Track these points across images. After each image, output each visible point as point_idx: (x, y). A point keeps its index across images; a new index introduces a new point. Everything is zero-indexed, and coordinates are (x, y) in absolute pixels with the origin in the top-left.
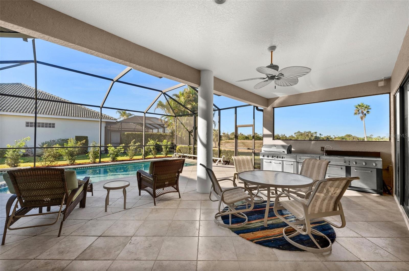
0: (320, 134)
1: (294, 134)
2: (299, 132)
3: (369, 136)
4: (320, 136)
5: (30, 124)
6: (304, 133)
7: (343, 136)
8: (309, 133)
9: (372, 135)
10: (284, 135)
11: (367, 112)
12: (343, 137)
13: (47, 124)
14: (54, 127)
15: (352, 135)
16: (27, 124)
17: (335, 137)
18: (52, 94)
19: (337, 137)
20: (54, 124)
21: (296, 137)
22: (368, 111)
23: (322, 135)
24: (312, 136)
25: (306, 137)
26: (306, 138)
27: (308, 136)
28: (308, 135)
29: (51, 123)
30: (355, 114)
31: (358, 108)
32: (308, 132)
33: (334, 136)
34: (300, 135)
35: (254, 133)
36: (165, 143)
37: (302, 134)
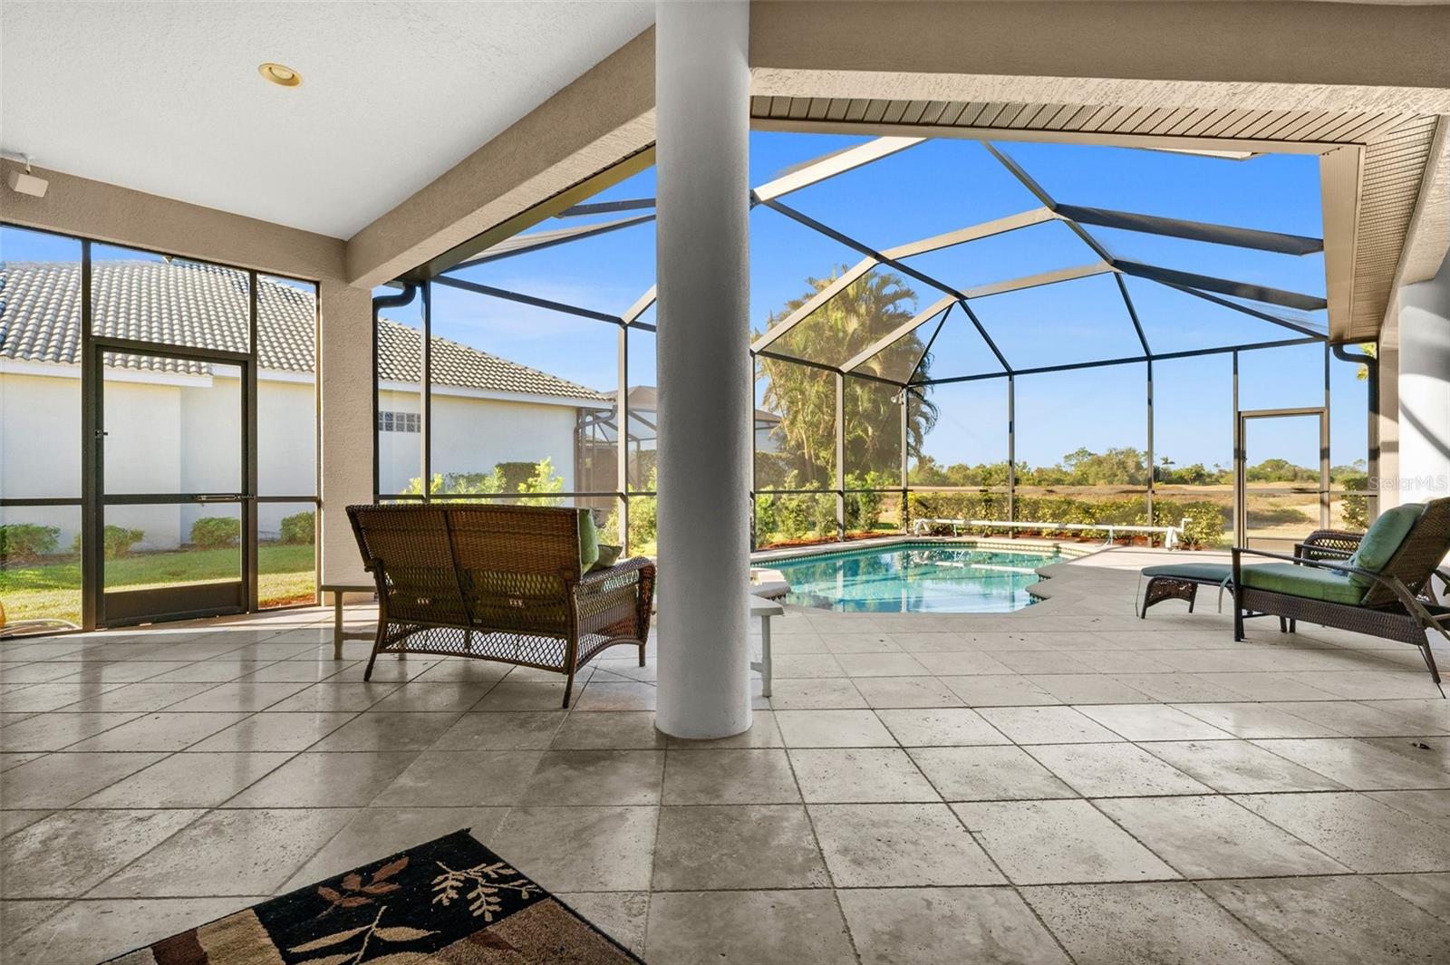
0: (1163, 459)
1: (1064, 460)
2: (1083, 453)
4: (1165, 466)
6: (1109, 455)
7: (1256, 466)
8: (1128, 457)
10: (1025, 463)
12: (1253, 471)
15: (1289, 462)
17: (1220, 471)
21: (1079, 473)
23: (1172, 463)
24: (1139, 466)
25: (1118, 473)
26: (1116, 476)
27: (1125, 468)
28: (1123, 463)
29: (413, 416)
32: (1122, 453)
33: (1217, 466)
34: (1092, 465)
35: (1326, 437)
36: (869, 481)
37: (1099, 462)
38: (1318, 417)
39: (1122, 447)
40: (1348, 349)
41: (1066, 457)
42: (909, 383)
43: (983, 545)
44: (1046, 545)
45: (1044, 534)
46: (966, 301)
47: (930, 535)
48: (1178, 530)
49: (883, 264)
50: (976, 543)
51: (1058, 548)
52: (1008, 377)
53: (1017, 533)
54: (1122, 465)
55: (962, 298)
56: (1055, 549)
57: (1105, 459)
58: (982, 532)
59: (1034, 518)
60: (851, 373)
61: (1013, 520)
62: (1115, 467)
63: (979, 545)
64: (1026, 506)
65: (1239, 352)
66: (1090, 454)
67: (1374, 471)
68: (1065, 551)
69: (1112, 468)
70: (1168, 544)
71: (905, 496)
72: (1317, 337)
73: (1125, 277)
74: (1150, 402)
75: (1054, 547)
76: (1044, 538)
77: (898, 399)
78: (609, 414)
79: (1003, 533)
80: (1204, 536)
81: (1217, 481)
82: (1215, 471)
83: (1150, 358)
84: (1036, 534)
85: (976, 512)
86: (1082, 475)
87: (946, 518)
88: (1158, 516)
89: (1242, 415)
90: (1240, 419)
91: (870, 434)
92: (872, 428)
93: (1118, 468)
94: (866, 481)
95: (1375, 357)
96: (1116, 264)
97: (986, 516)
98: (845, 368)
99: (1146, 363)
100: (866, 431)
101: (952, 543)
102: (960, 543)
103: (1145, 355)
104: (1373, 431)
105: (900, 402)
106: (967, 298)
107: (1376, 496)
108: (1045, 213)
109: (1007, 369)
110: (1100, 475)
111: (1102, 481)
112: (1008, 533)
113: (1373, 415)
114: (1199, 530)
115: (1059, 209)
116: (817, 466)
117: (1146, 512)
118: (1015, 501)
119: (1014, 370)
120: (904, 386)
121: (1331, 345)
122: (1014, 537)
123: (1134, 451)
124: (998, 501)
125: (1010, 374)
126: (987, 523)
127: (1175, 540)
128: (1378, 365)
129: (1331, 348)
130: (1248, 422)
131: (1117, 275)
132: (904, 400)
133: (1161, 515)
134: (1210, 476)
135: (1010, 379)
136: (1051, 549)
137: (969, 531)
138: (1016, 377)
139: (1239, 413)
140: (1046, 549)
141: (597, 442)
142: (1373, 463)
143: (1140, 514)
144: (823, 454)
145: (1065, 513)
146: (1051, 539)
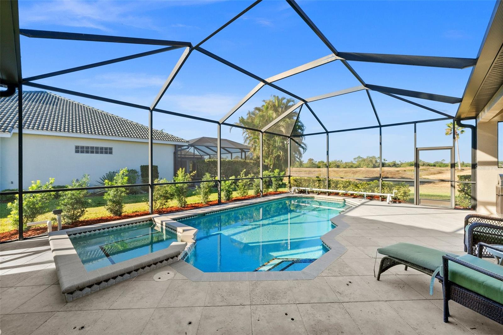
0: (384, 159)
2: (359, 157)
3: (441, 161)
5: (81, 149)
8: (373, 158)
9: (444, 160)
10: (341, 160)
11: (461, 131)
13: (102, 148)
14: (111, 153)
16: (76, 149)
17: (401, 163)
18: (93, 107)
19: (403, 162)
20: (111, 149)
21: (358, 164)
22: (463, 131)
23: (386, 160)
24: (376, 162)
25: (370, 164)
26: (369, 164)
27: (372, 162)
29: (107, 148)
30: (446, 134)
31: (450, 127)
32: (371, 157)
33: (400, 161)
34: (362, 161)
35: (453, 159)
36: (276, 173)
37: (364, 160)
38: (450, 150)
39: (371, 156)
40: (463, 122)
41: (354, 159)
42: (291, 136)
43: (317, 198)
44: (340, 199)
45: (340, 194)
46: (307, 103)
47: (298, 193)
48: (392, 195)
49: (267, 85)
50: (314, 197)
51: (345, 200)
52: (326, 134)
53: (330, 194)
54: (371, 161)
55: (306, 102)
56: (344, 201)
57: (366, 159)
58: (317, 192)
59: (336, 187)
60: (265, 132)
61: (328, 189)
62: (369, 162)
63: (315, 198)
64: (334, 183)
65: (417, 124)
66: (361, 158)
67: (474, 174)
68: (347, 202)
69: (368, 162)
70: (388, 201)
71: (289, 178)
72: (450, 117)
73: (371, 92)
74: (381, 144)
75: (343, 200)
76: (340, 196)
77: (287, 142)
78: (187, 147)
79: (325, 193)
80: (402, 197)
81: (400, 166)
82: (399, 163)
83: (380, 126)
84: (337, 194)
85: (315, 185)
86: (359, 164)
87: (304, 187)
88: (384, 188)
89: (418, 149)
90: (417, 151)
91: (281, 154)
92: (282, 152)
93: (370, 162)
94: (275, 173)
95: (475, 126)
96: (367, 86)
97: (319, 186)
98: (263, 130)
99: (379, 128)
100: (280, 153)
101: (305, 197)
102: (308, 197)
103: (379, 125)
104: (474, 156)
105: (288, 143)
106: (308, 102)
107: (475, 184)
108: (333, 57)
109: (326, 131)
110: (365, 164)
111: (365, 166)
112: (326, 193)
113: (474, 150)
114: (400, 194)
115: (338, 54)
116: (264, 165)
117: (379, 187)
118: (329, 181)
119: (329, 131)
120: (289, 137)
121: (456, 121)
122: (329, 195)
123: (375, 157)
124: (323, 181)
125: (327, 132)
126: (318, 190)
127: (391, 199)
128: (476, 129)
129: (456, 122)
130: (420, 152)
131: (367, 90)
132: (289, 142)
133: (385, 188)
134: (398, 165)
135: (327, 135)
136: (342, 201)
137: (313, 192)
138: (329, 134)
139: (417, 148)
140: (340, 201)
141: (195, 155)
142: (474, 170)
143: (376, 188)
144: (266, 161)
145: (348, 186)
146: (343, 196)
